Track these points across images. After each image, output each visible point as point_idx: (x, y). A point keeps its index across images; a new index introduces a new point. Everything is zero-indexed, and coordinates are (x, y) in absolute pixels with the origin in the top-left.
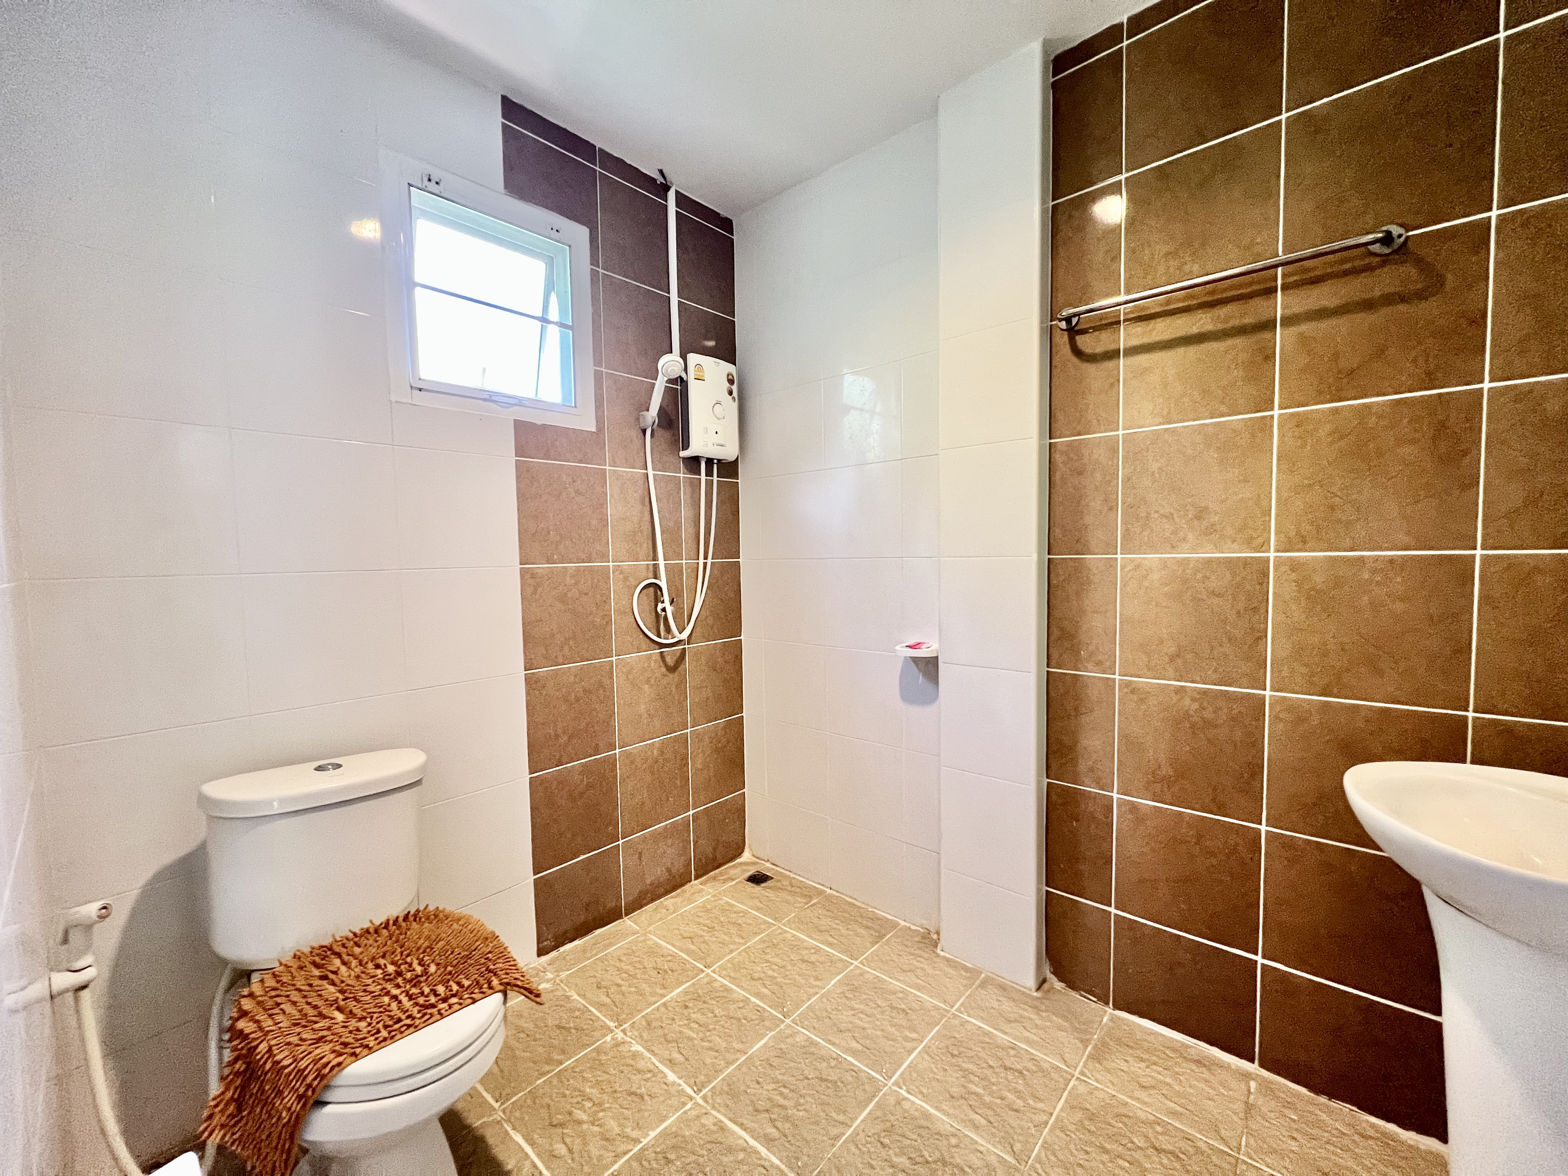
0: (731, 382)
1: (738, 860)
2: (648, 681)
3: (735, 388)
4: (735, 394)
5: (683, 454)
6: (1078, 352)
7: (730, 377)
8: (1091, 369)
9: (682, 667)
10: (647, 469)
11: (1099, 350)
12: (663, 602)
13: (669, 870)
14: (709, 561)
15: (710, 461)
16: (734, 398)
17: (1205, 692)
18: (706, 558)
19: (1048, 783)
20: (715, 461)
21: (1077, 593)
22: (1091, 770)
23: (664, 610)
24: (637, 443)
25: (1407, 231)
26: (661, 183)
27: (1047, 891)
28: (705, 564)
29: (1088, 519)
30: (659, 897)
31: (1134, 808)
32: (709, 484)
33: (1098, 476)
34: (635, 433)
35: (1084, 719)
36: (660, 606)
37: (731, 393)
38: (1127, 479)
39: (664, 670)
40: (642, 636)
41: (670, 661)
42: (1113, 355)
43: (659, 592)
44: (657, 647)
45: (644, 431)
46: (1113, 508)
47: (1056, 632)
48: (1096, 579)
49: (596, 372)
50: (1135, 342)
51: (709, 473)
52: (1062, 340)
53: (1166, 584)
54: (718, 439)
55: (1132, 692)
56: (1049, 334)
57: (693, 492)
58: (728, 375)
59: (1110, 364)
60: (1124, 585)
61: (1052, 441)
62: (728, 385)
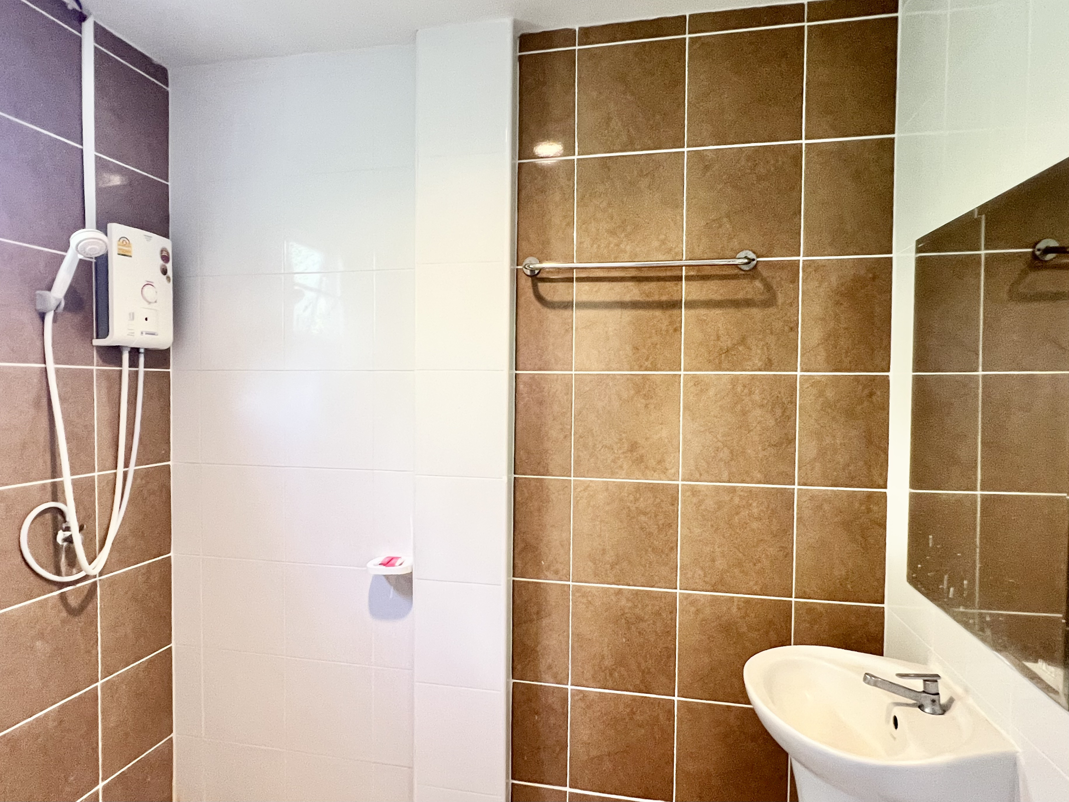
0: (165, 259)
2: (41, 636)
3: (169, 266)
4: (170, 273)
5: (97, 342)
6: (540, 298)
7: (164, 254)
8: (551, 314)
9: (90, 606)
10: (45, 363)
11: (556, 299)
12: (68, 529)
14: (131, 469)
15: (134, 352)
16: (168, 278)
18: (127, 465)
19: (514, 683)
20: (142, 351)
21: (539, 510)
22: (550, 667)
23: (69, 540)
24: (33, 330)
25: (758, 257)
26: (74, 10)
27: (512, 784)
28: (125, 475)
29: (548, 445)
31: (584, 695)
32: (134, 377)
33: (556, 408)
34: (29, 318)
35: (545, 622)
36: (61, 535)
37: (164, 272)
38: (579, 413)
39: (64, 614)
40: (32, 577)
41: (74, 602)
42: (567, 305)
43: (60, 517)
44: (55, 588)
45: (42, 316)
46: (567, 437)
47: (520, 546)
48: (553, 497)
50: (585, 298)
52: (526, 284)
54: (148, 326)
55: (583, 596)
56: (516, 276)
57: (109, 389)
58: (162, 251)
59: (566, 313)
60: (577, 503)
61: (518, 372)
62: (161, 262)
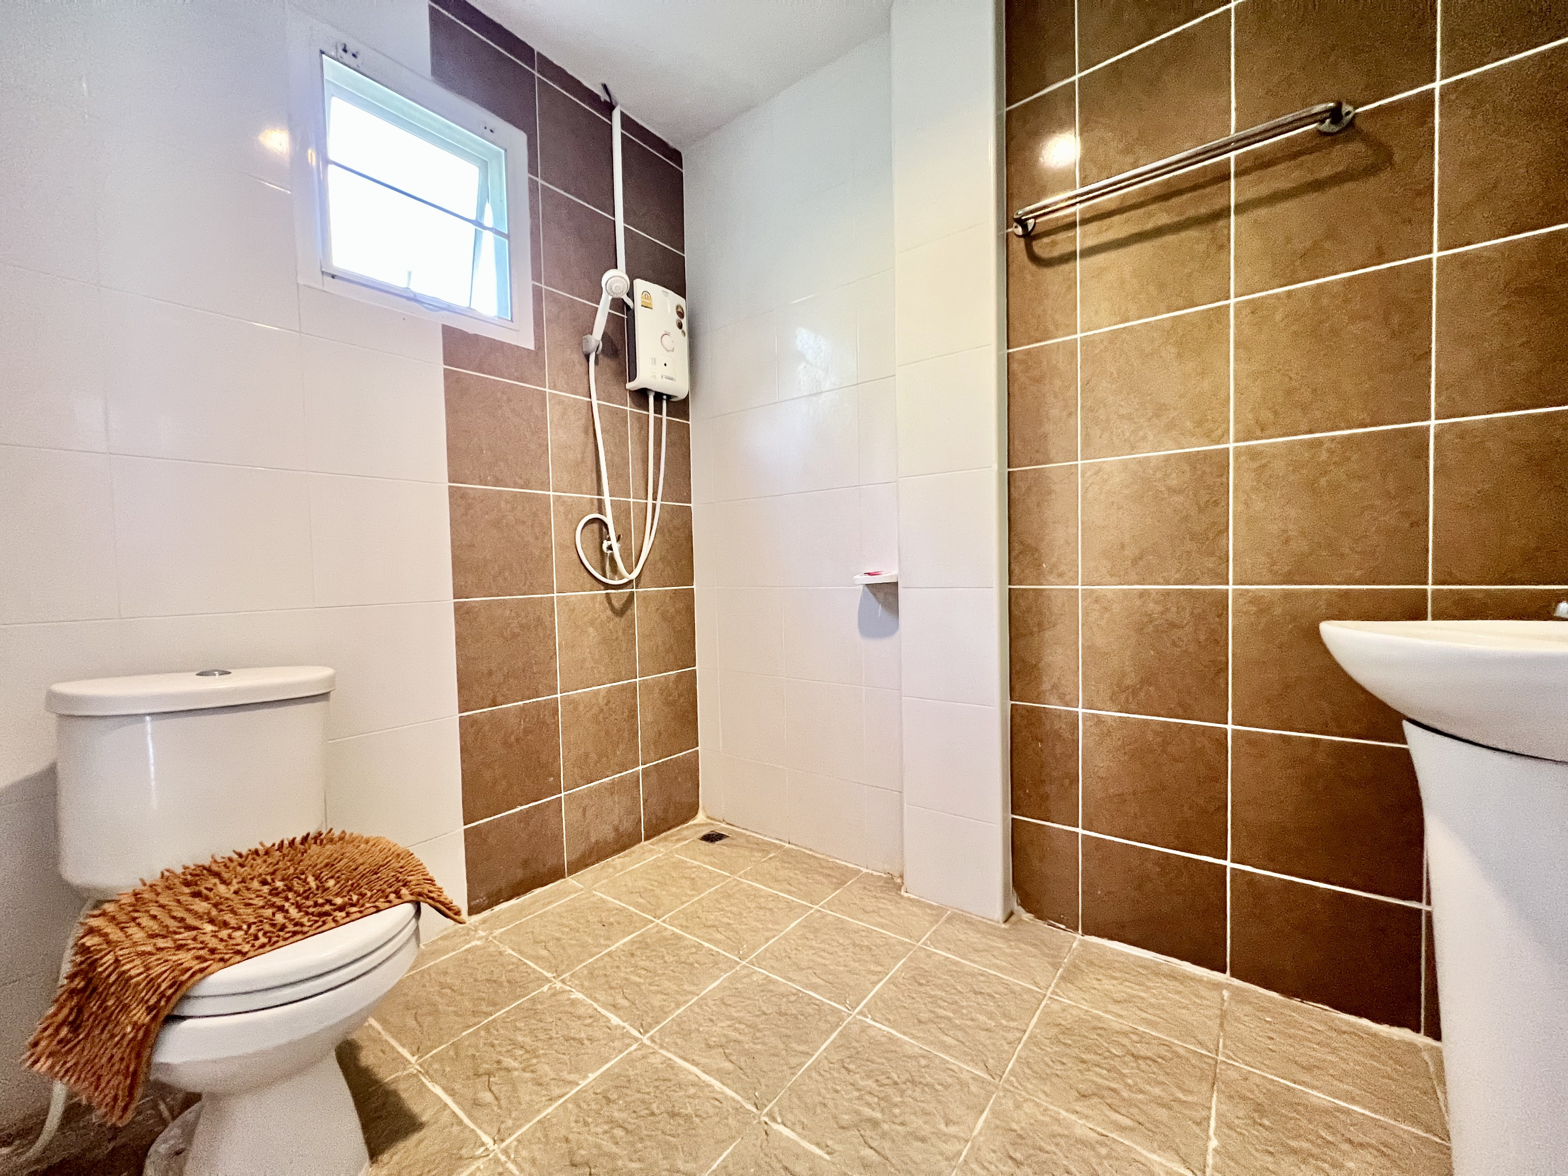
0: (681, 315)
1: (691, 823)
2: (592, 623)
3: (684, 322)
4: (685, 327)
5: (630, 386)
6: (1035, 259)
7: (680, 310)
8: (1048, 273)
9: (629, 612)
10: (590, 397)
11: (1056, 253)
12: (609, 539)
13: (616, 829)
14: (659, 502)
15: (659, 396)
16: (683, 332)
17: (1168, 593)
18: (655, 499)
19: (1012, 705)
20: (665, 397)
21: (1038, 505)
22: (1055, 687)
23: (610, 548)
24: (579, 369)
25: (1356, 108)
26: (605, 101)
27: (1013, 819)
28: (654, 506)
29: (1049, 427)
30: (607, 857)
31: (1099, 720)
32: (658, 422)
33: (1058, 383)
34: (577, 358)
35: (1048, 634)
36: (605, 544)
37: (680, 326)
38: (1086, 383)
39: (609, 612)
40: (586, 574)
41: (617, 605)
42: (1070, 257)
43: (604, 530)
44: (602, 588)
45: (587, 357)
46: (1072, 414)
47: (1017, 547)
48: (1056, 488)
49: (534, 287)
50: (1091, 242)
51: (658, 410)
52: (1019, 246)
53: (1127, 487)
54: (667, 371)
55: (1096, 601)
56: (1006, 241)
57: (641, 428)
58: (677, 307)
59: (1066, 267)
60: (1086, 491)
61: (1011, 351)
62: (677, 317)
